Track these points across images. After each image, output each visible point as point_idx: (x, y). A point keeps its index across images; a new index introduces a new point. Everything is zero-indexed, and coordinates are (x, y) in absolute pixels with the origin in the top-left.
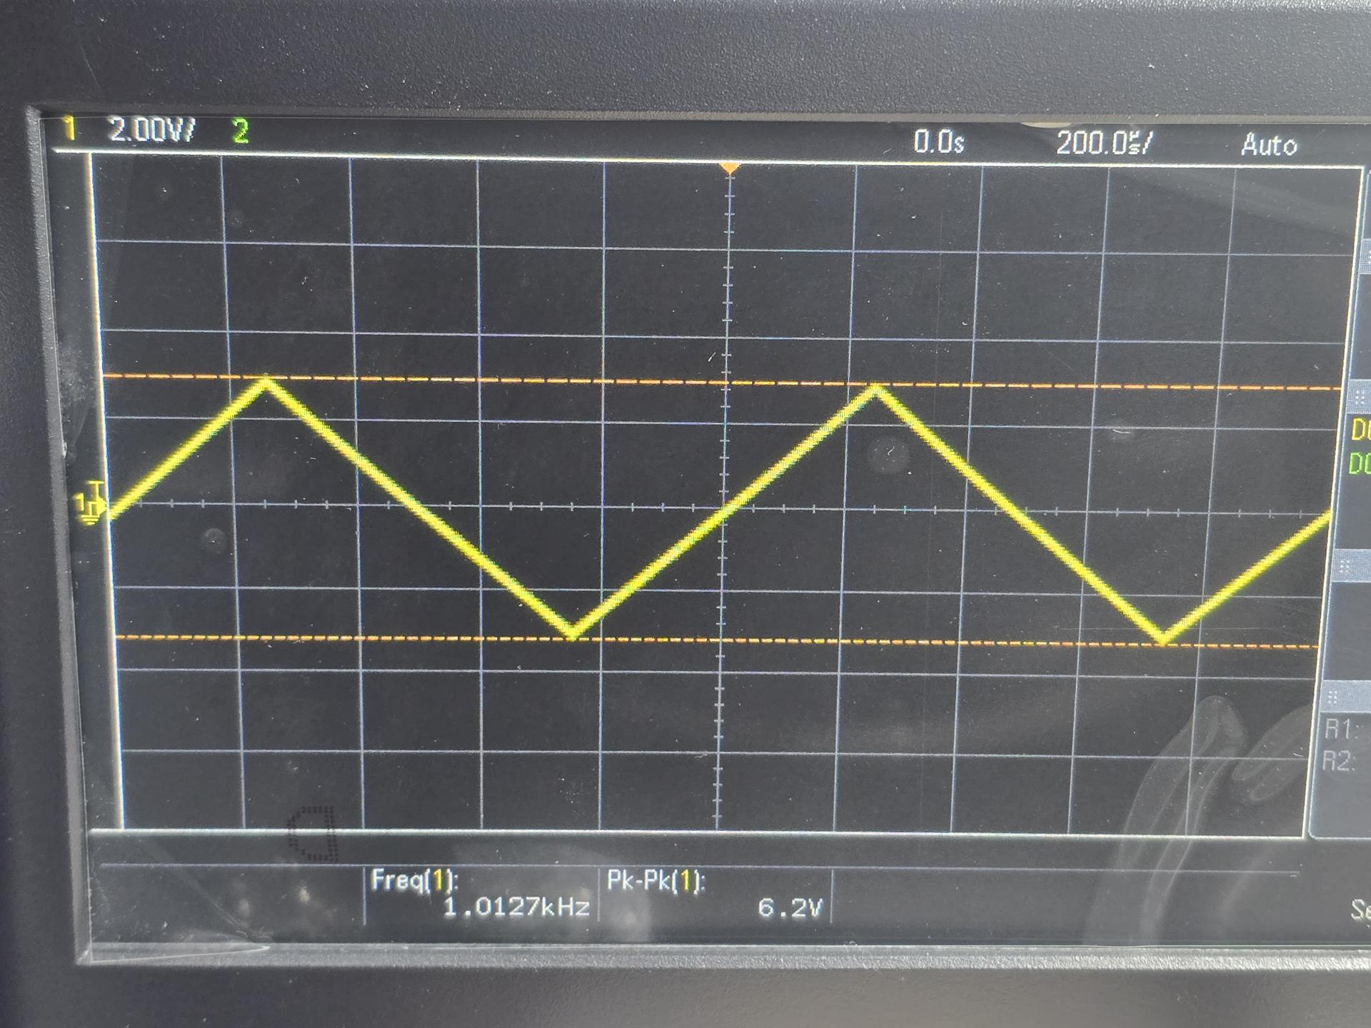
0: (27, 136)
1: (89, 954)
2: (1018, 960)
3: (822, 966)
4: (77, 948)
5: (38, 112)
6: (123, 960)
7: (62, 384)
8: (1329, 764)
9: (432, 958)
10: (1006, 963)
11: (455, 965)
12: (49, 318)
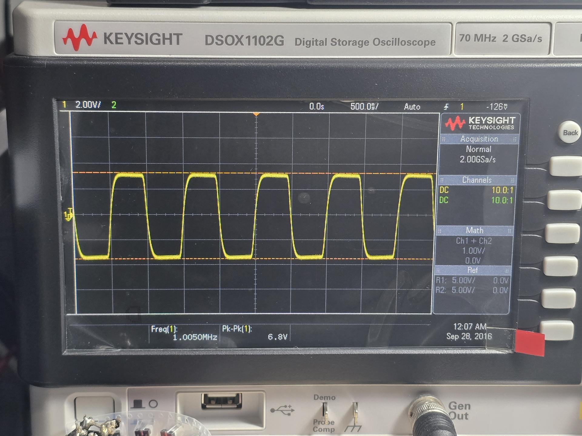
0: (52, 106)
1: (66, 352)
2: (346, 351)
3: (287, 353)
4: (62, 351)
5: (56, 100)
6: (77, 354)
7: (61, 179)
8: (438, 291)
9: (170, 352)
10: (342, 352)
11: (177, 354)
12: (58, 160)
